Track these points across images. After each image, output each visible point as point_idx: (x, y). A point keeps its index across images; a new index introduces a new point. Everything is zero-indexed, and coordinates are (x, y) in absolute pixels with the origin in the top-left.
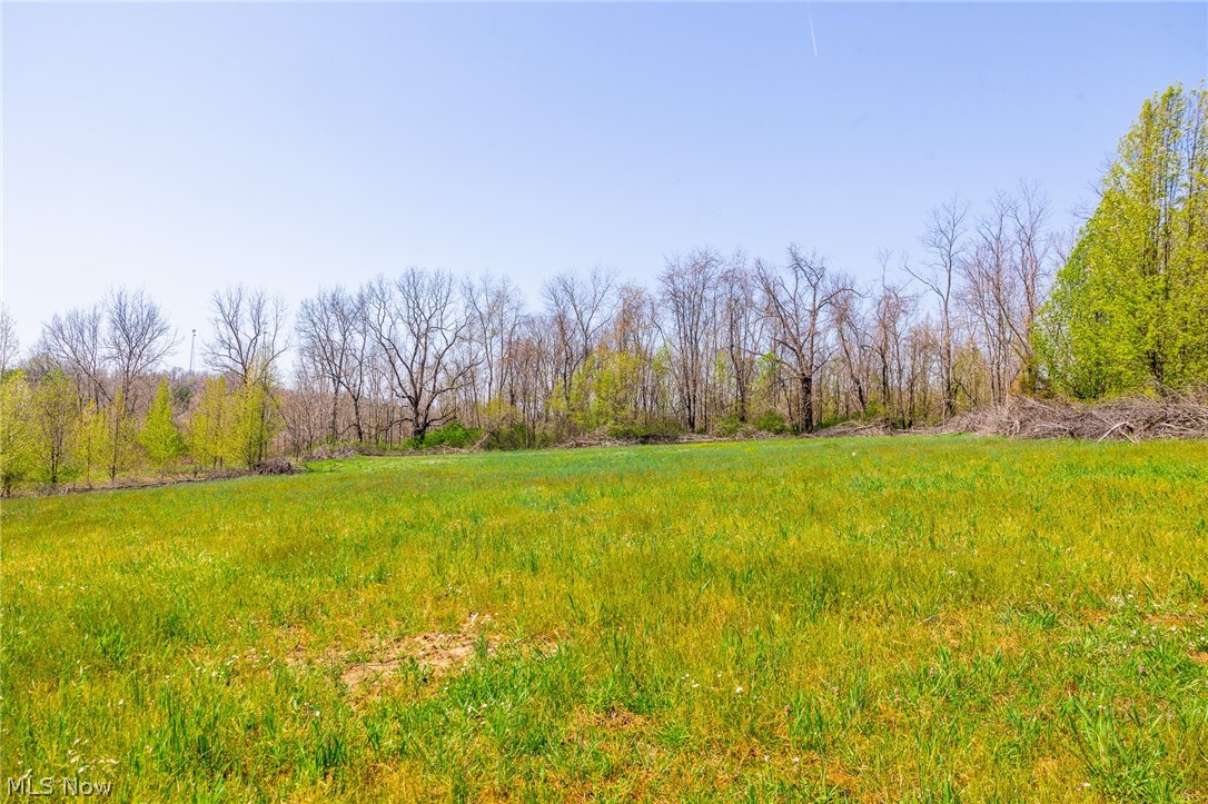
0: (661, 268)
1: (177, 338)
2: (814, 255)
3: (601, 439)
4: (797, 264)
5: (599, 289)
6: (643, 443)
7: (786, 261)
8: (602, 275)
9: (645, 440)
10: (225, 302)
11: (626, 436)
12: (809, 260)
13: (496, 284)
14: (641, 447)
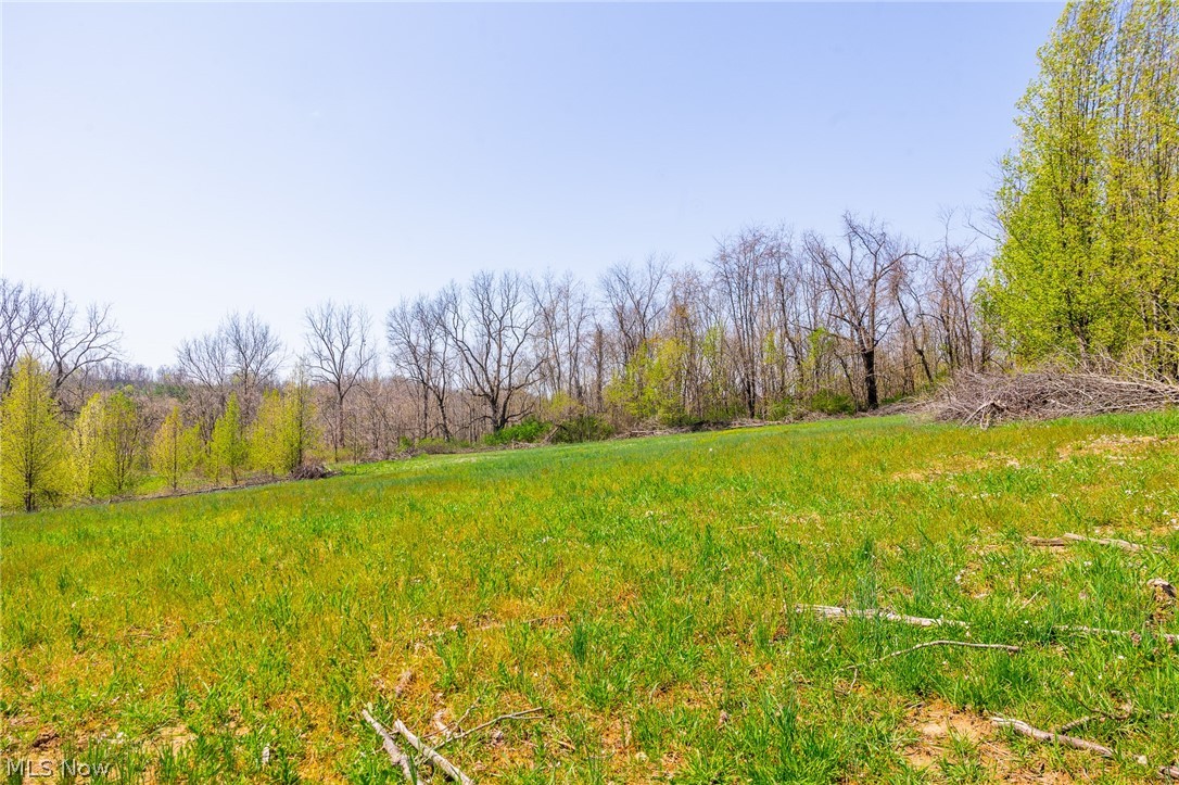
0: (712, 251)
1: (287, 353)
2: (873, 220)
3: (654, 429)
4: (853, 230)
5: (655, 277)
6: (694, 431)
7: (841, 229)
8: (657, 263)
9: (697, 426)
10: (317, 317)
11: (678, 424)
12: (867, 226)
13: (558, 280)
14: (691, 434)
